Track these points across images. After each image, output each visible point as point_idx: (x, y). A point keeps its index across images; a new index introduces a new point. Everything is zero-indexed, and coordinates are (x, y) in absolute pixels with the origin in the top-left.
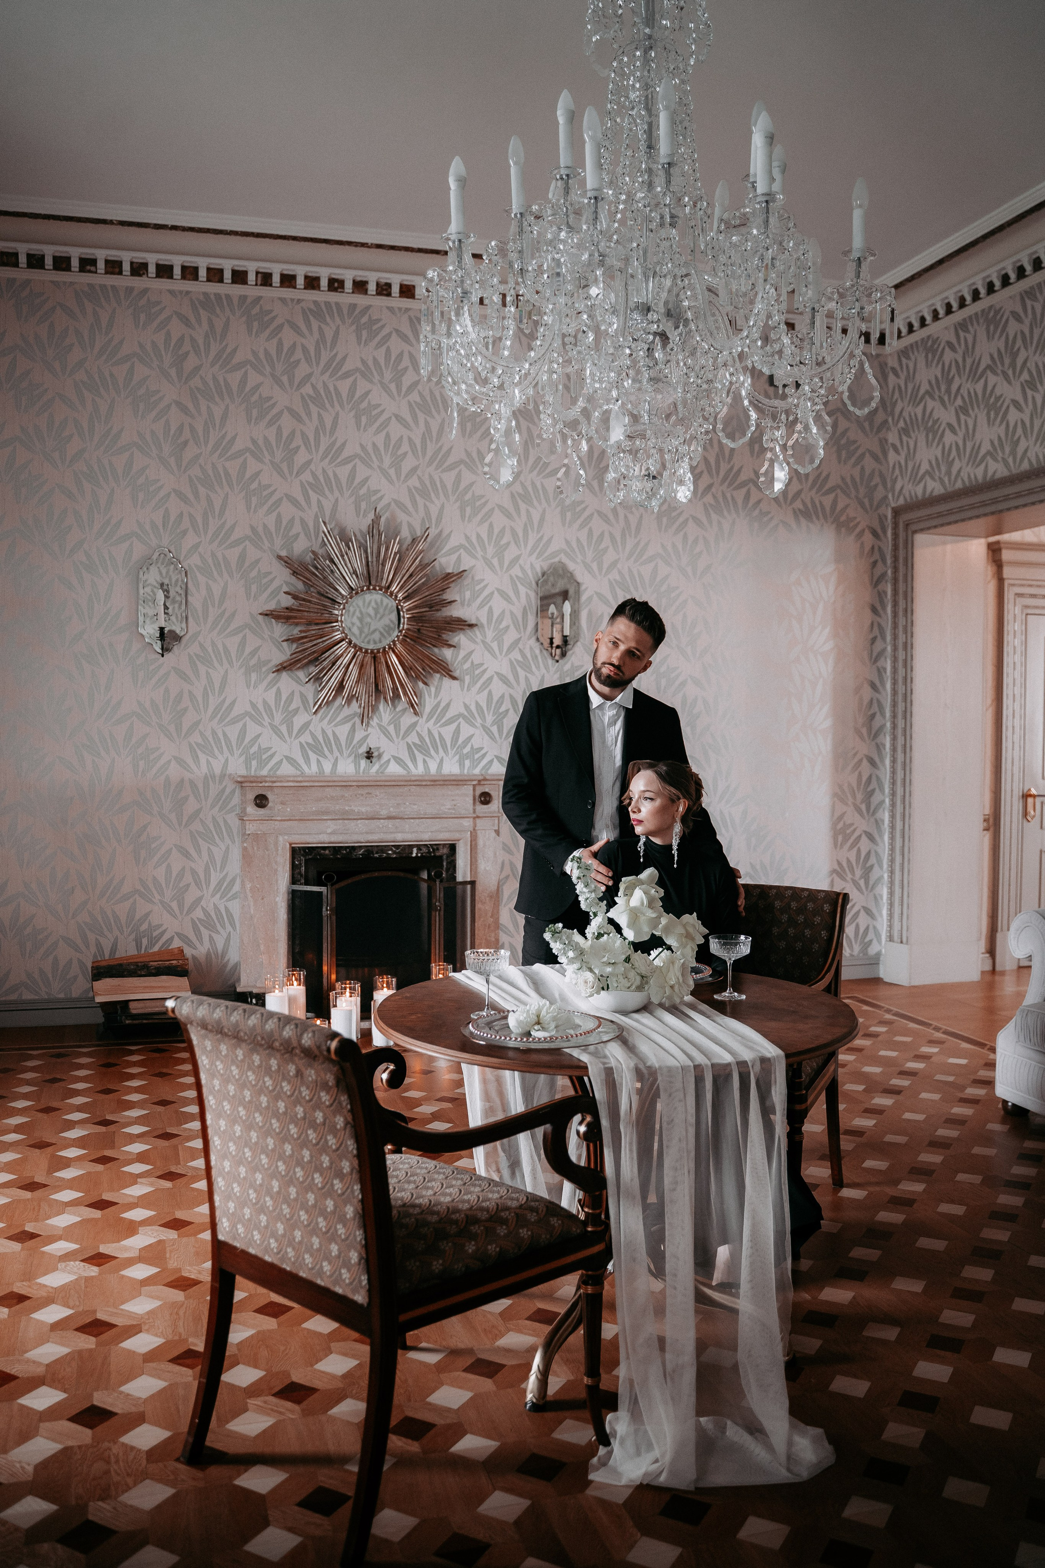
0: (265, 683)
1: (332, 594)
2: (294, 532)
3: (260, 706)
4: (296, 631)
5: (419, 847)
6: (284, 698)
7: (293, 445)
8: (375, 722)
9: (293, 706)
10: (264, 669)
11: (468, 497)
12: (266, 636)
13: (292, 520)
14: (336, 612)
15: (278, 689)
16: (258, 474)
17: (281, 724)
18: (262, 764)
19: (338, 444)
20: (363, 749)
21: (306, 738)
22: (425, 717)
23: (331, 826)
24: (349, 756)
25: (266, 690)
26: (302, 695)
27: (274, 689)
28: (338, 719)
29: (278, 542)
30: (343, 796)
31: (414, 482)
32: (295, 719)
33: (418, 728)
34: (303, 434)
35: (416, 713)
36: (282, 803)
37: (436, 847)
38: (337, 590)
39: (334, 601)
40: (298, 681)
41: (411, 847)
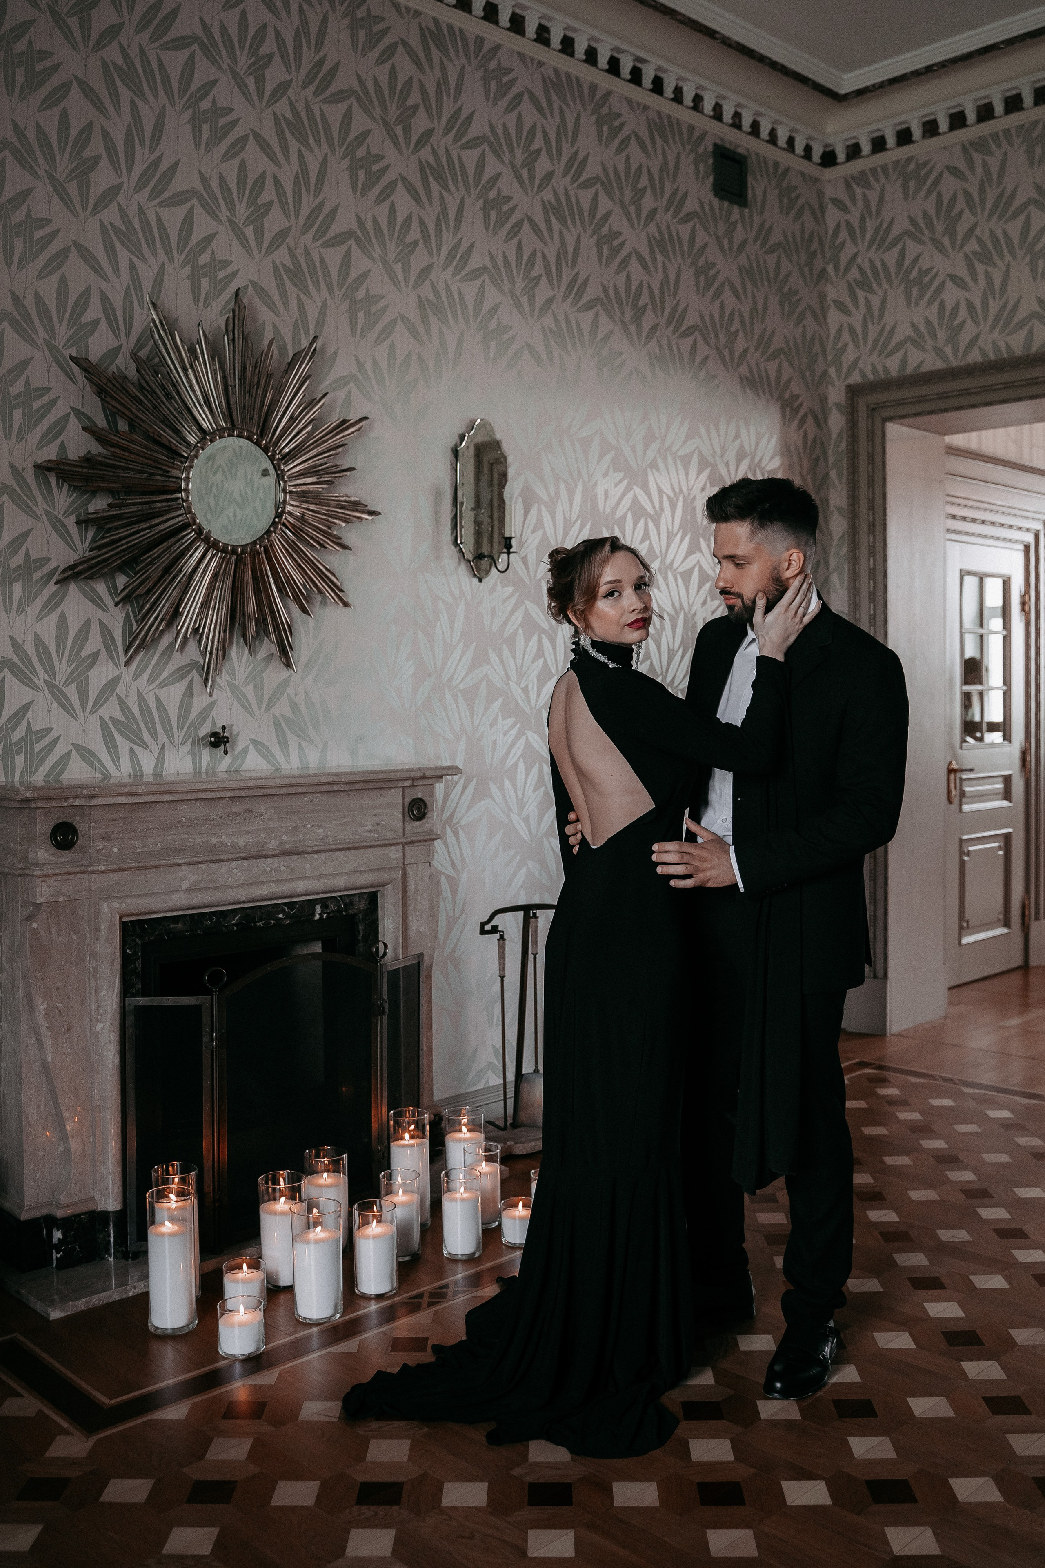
0: (39, 602)
1: (167, 435)
2: (88, 317)
3: (29, 648)
4: (99, 504)
5: (324, 902)
6: (72, 632)
7: (88, 153)
8: (223, 679)
9: (89, 649)
10: (36, 576)
11: (360, 294)
12: (40, 512)
13: (86, 294)
14: (176, 473)
15: (63, 614)
16: (25, 194)
17: (67, 683)
18: (34, 761)
19: (164, 166)
20: (205, 730)
21: (111, 710)
22: (300, 672)
23: (188, 877)
24: (183, 743)
25: (39, 618)
26: (103, 628)
27: (55, 616)
28: (165, 674)
29: (62, 333)
30: (208, 818)
31: (282, 256)
32: (92, 674)
33: (290, 691)
34: (105, 134)
35: (288, 665)
36: (106, 838)
37: (349, 901)
38: (178, 432)
39: (175, 454)
40: (97, 601)
41: (313, 902)
